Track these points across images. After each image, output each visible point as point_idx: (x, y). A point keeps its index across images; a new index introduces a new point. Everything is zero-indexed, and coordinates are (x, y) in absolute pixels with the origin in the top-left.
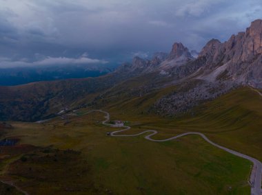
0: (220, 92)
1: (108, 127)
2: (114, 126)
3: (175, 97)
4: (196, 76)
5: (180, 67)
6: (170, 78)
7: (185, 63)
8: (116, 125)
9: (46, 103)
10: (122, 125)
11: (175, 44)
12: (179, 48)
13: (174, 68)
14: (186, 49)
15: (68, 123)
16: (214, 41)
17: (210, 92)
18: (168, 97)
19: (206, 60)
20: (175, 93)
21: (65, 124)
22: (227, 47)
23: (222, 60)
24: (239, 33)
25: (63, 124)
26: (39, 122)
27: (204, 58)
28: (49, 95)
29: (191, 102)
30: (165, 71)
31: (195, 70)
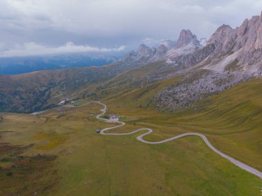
0: (227, 84)
1: (101, 122)
2: (108, 120)
4: (202, 66)
5: (187, 56)
6: (176, 67)
7: (192, 52)
8: (111, 120)
9: (47, 93)
10: (116, 120)
11: (183, 30)
12: (187, 36)
13: (181, 56)
14: (194, 37)
15: (63, 115)
16: (224, 27)
17: (217, 84)
18: (169, 89)
19: (214, 48)
20: (178, 84)
21: (58, 118)
22: (238, 34)
23: (233, 48)
24: (253, 17)
25: (56, 116)
26: (35, 113)
27: (213, 45)
28: (51, 84)
29: (194, 95)
30: (172, 59)
31: (202, 59)
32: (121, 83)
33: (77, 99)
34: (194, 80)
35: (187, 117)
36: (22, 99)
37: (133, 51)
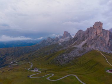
1: (30, 72)
2: (33, 71)
3: (64, 55)
4: (73, 46)
5: (67, 41)
6: (63, 46)
7: (69, 40)
9: (4, 59)
10: (37, 70)
11: (65, 32)
12: (66, 34)
14: (69, 34)
15: (11, 69)
16: (80, 31)
18: (60, 55)
19: (77, 38)
21: (8, 71)
22: (86, 33)
23: (84, 38)
24: (90, 27)
25: (8, 70)
27: (77, 37)
28: (7, 54)
29: (71, 58)
30: (61, 43)
31: (73, 43)
32: (40, 53)
33: (19, 61)
34: (70, 51)
35: (68, 68)
37: (45, 40)
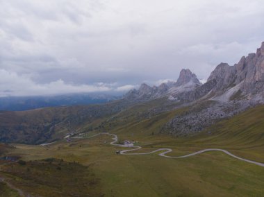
0: (235, 111)
3: (188, 117)
7: (193, 89)
8: (126, 145)
9: (51, 128)
10: (131, 145)
11: (183, 70)
12: (186, 75)
13: (183, 93)
14: (194, 75)
15: (73, 145)
16: (222, 65)
17: (225, 112)
18: (179, 117)
19: (216, 83)
20: (187, 113)
23: (234, 81)
26: (44, 145)
27: (214, 81)
28: (55, 120)
29: (205, 121)
31: (206, 93)
33: (84, 132)
36: (26, 134)
37: (135, 89)
